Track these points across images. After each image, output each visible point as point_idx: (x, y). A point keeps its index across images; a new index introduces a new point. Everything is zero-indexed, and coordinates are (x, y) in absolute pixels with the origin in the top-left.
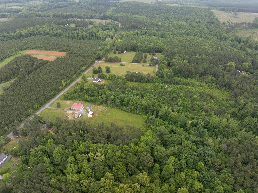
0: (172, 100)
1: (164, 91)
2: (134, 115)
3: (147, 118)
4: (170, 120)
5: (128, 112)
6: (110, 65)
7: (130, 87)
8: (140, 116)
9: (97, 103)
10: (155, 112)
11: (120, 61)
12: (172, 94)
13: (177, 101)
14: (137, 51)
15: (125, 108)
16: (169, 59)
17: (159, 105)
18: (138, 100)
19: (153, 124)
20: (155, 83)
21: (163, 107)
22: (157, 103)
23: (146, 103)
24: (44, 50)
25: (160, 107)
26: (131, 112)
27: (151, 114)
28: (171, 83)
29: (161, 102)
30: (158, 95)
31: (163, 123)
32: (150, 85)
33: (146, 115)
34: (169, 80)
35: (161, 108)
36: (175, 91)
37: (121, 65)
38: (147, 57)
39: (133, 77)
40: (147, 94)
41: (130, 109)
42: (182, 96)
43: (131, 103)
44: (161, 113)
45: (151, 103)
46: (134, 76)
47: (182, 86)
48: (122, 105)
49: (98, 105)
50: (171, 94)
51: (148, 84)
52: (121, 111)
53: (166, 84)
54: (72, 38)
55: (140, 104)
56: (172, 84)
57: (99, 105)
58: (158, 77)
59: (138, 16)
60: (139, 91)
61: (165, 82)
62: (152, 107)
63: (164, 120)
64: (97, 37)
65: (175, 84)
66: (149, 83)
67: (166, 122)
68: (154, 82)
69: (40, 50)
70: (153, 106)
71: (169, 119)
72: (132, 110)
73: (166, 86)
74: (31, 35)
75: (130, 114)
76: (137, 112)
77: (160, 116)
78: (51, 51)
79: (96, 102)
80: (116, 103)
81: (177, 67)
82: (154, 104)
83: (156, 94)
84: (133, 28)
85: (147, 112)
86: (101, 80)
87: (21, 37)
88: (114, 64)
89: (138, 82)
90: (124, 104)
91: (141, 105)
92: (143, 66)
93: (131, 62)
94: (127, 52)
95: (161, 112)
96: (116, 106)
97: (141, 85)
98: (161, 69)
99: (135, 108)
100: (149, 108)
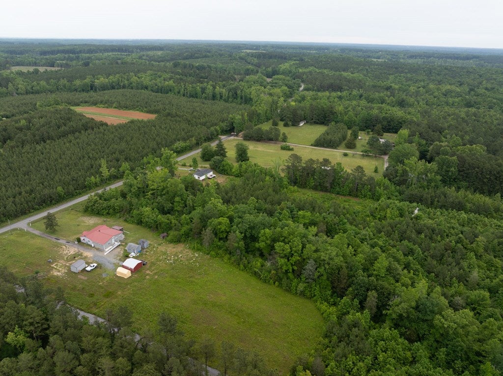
0: (440, 259)
1: (411, 225)
2: (288, 298)
3: (334, 318)
4: (438, 342)
5: (265, 281)
6: (255, 147)
7: (294, 200)
8: (309, 305)
9: (172, 233)
10: (372, 295)
11: (285, 139)
12: (439, 238)
13: (465, 264)
14: (333, 123)
15: (257, 262)
16: (424, 142)
17: (389, 270)
18: (309, 242)
19: (358, 352)
20: (378, 200)
21: (406, 279)
22: (383, 262)
23: (337, 255)
24: (115, 108)
25: (393, 281)
26: (277, 283)
27: (356, 302)
28: (432, 203)
29: (398, 261)
30: (388, 235)
31: (409, 354)
32: (359, 204)
33: (335, 304)
34: (428, 193)
35: (397, 284)
36: (452, 231)
37: (283, 148)
38: (359, 138)
39: (308, 174)
40: (348, 226)
41: (277, 270)
42: (481, 250)
43: (280, 246)
44: (400, 305)
45: (360, 257)
46: (314, 172)
47: (472, 215)
48: (248, 250)
49: (171, 242)
50: (434, 236)
51: (353, 200)
52: (242, 273)
53: (415, 204)
54: (192, 96)
55: (315, 255)
56: (436, 209)
57: (177, 241)
58: (389, 182)
59: (345, 74)
60: (321, 214)
61: (412, 199)
62: (361, 276)
63: (411, 341)
64: (246, 97)
65: (447, 210)
66: (357, 196)
67: (421, 350)
68: (374, 195)
69: (107, 108)
70: (365, 270)
71: (432, 339)
72: (281, 275)
73: (416, 212)
74: (113, 88)
75: (273, 289)
76: (301, 287)
77: (394, 316)
78: (129, 111)
79: (169, 232)
80: (228, 242)
81: (455, 158)
82: (372, 264)
83: (380, 232)
84: (331, 89)
85: (338, 292)
86: (214, 175)
87: (92, 89)
88: (265, 146)
89: (322, 190)
90: (259, 249)
91: (319, 263)
92: (346, 155)
93: (312, 145)
94: (307, 125)
95: (397, 300)
96: (230, 253)
97: (332, 199)
98: (399, 159)
99: (293, 270)
100: (350, 277)
